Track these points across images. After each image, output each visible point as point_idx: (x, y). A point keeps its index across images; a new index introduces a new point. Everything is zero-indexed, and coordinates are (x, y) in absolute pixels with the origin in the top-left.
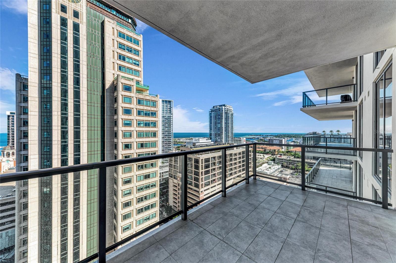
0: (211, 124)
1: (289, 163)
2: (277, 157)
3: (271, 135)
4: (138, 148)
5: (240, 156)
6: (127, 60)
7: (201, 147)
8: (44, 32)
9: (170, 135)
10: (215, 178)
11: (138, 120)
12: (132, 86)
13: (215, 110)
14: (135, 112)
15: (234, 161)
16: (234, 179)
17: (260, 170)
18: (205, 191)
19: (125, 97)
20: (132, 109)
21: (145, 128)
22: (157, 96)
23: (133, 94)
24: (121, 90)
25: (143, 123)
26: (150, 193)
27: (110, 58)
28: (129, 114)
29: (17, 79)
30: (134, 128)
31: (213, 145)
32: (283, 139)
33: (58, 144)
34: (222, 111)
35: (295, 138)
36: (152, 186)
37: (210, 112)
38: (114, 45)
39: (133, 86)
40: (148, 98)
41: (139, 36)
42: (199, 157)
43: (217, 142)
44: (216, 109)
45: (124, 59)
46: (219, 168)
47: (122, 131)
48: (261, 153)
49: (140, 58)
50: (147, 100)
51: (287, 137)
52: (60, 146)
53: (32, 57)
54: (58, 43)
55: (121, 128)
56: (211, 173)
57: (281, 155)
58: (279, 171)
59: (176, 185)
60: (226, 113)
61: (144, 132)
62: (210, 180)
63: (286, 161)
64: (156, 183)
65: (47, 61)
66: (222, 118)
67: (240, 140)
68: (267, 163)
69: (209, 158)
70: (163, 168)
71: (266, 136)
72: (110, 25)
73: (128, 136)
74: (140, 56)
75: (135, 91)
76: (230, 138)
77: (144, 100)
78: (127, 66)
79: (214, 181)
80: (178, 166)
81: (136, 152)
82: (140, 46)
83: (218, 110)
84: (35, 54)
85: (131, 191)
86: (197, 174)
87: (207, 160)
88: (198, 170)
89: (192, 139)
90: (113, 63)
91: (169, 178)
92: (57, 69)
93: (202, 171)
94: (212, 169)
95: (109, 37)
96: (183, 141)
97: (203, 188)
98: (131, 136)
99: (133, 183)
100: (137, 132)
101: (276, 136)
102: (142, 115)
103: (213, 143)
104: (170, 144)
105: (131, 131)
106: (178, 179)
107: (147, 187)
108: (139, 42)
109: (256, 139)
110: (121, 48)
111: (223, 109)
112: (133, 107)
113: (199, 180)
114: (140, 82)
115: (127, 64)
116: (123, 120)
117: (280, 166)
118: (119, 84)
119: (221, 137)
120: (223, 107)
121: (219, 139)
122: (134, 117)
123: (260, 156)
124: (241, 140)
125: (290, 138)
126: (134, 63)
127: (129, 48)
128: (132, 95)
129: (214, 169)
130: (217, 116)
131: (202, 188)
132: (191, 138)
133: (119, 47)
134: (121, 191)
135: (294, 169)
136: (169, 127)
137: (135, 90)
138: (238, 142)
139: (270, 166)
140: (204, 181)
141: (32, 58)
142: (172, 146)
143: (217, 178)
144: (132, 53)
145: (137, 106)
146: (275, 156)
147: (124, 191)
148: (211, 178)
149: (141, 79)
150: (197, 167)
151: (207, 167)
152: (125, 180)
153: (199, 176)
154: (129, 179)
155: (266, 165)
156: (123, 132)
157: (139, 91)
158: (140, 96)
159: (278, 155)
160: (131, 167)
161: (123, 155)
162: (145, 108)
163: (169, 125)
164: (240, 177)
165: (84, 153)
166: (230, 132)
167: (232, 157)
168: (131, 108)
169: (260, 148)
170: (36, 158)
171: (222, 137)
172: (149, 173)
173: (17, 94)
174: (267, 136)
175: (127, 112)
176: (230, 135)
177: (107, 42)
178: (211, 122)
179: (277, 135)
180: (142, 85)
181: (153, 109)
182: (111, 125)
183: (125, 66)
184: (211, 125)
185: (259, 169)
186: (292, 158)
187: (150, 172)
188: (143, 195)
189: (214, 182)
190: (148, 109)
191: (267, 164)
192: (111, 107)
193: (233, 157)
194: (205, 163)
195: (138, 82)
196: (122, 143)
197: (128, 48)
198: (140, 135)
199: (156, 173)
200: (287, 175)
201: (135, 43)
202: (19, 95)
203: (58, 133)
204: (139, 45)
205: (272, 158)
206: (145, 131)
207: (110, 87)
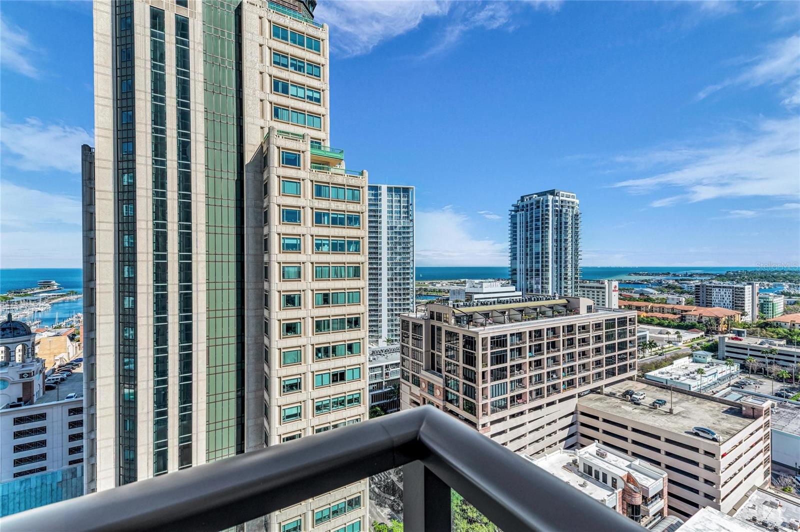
0: (516, 243)
1: (767, 361)
2: (726, 340)
3: (705, 275)
4: (316, 305)
5: (599, 333)
6: (292, 90)
7: (483, 304)
8: (123, 47)
9: (408, 274)
10: (521, 391)
11: (316, 236)
12: (301, 154)
13: (527, 206)
14: (308, 216)
15: (579, 346)
16: (580, 396)
17: (665, 377)
18: (492, 423)
19: (285, 181)
20: (302, 210)
21: (333, 255)
22: (362, 174)
23: (305, 173)
24: (276, 164)
25: (327, 242)
26: (345, 419)
27: (255, 91)
28: (295, 221)
29: (84, 157)
30: (307, 257)
31: (516, 301)
32: (747, 287)
33: (148, 293)
34: (545, 209)
35: (791, 281)
36: (350, 401)
37: (513, 213)
38: (264, 58)
39: (303, 152)
40: (340, 180)
41: (321, 29)
42: (477, 333)
43: (532, 291)
44: (529, 202)
45: (285, 91)
46: (533, 364)
47: (279, 263)
48: (668, 326)
49: (323, 83)
50: (339, 186)
51: (761, 278)
52: (151, 298)
53: (102, 105)
54: (145, 68)
55: (277, 257)
56: (511, 376)
57: (739, 333)
58: (732, 382)
59: (419, 401)
60: (559, 214)
61: (331, 265)
62: (508, 395)
63: (760, 354)
64: (360, 393)
65: (127, 111)
66: (545, 228)
67: (601, 288)
68: (691, 355)
69: (506, 336)
70: (388, 355)
71: (686, 275)
72: (255, 11)
73: (293, 276)
74: (322, 78)
75: (309, 165)
76: (570, 282)
77: (331, 185)
78: (293, 105)
79: (521, 398)
80: (421, 353)
81: (312, 315)
82: (321, 53)
83: (534, 207)
84: (106, 98)
85: (301, 408)
86: (470, 376)
87: (499, 341)
88: (472, 366)
89: (464, 282)
90: (261, 100)
91: (402, 380)
92: (144, 126)
93: (484, 369)
94: (514, 366)
95: (252, 40)
96: (442, 288)
97: (487, 414)
98: (300, 277)
99: (305, 390)
100: (315, 265)
101: (720, 277)
102: (326, 223)
103: (520, 293)
104: (408, 294)
105: (300, 263)
106: (423, 385)
107: (340, 403)
108: (321, 42)
109: (652, 284)
110: (278, 64)
111: (550, 203)
112: (304, 205)
113: (475, 393)
114: (322, 142)
115: (293, 101)
116: (282, 236)
117: (735, 368)
118: (271, 150)
119: (542, 279)
120: (550, 197)
121: (537, 283)
122: (307, 228)
123: (666, 336)
124: (604, 288)
125: (771, 284)
126: (308, 97)
127: (295, 60)
128: (301, 174)
129: (519, 367)
130: (532, 221)
131: (484, 414)
132: (462, 280)
133: (275, 63)
134: (277, 409)
135: (789, 380)
136: (404, 253)
137: (309, 161)
138: (596, 293)
139: (702, 366)
140: (489, 397)
141: (101, 107)
142: (411, 300)
143: (527, 390)
144: (304, 72)
145: (314, 200)
146: (716, 337)
147: (284, 410)
148: (512, 391)
149: (324, 135)
150: (470, 359)
151: (499, 358)
152: (287, 383)
153: (475, 383)
154: (295, 381)
155: (686, 361)
156: (282, 265)
157: (320, 164)
158: (320, 176)
159: (728, 335)
160: (299, 352)
161: (282, 322)
162: (334, 205)
163: (404, 248)
164: (599, 393)
165: (201, 313)
166: (569, 266)
167: (572, 334)
168: (300, 207)
169: (666, 310)
170: (110, 323)
171: (547, 279)
172: (344, 369)
173: (85, 187)
174: (691, 276)
175: (291, 216)
176: (570, 274)
177: (247, 52)
178: (516, 239)
179: (724, 273)
180: (328, 150)
181: (352, 207)
182: (256, 250)
183: (288, 107)
184: (514, 246)
185: (663, 373)
186: (780, 345)
187: (345, 367)
188: (330, 423)
189: (520, 401)
190: (340, 208)
191: (691, 360)
192: (256, 206)
193: (578, 336)
194: (492, 348)
195: (316, 143)
196: (279, 292)
197: (295, 62)
198: (320, 273)
199: (359, 368)
200: (764, 398)
201: (310, 47)
202: (88, 189)
203: (147, 268)
204: (319, 51)
205: (709, 341)
206: (332, 263)
207: (255, 158)
